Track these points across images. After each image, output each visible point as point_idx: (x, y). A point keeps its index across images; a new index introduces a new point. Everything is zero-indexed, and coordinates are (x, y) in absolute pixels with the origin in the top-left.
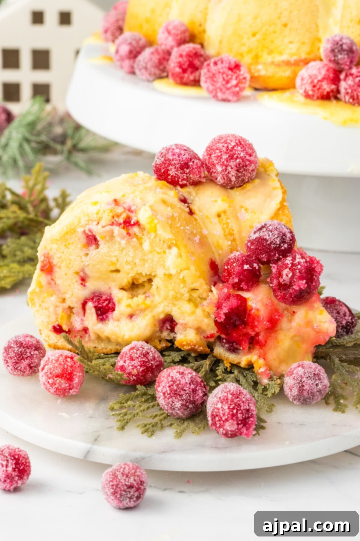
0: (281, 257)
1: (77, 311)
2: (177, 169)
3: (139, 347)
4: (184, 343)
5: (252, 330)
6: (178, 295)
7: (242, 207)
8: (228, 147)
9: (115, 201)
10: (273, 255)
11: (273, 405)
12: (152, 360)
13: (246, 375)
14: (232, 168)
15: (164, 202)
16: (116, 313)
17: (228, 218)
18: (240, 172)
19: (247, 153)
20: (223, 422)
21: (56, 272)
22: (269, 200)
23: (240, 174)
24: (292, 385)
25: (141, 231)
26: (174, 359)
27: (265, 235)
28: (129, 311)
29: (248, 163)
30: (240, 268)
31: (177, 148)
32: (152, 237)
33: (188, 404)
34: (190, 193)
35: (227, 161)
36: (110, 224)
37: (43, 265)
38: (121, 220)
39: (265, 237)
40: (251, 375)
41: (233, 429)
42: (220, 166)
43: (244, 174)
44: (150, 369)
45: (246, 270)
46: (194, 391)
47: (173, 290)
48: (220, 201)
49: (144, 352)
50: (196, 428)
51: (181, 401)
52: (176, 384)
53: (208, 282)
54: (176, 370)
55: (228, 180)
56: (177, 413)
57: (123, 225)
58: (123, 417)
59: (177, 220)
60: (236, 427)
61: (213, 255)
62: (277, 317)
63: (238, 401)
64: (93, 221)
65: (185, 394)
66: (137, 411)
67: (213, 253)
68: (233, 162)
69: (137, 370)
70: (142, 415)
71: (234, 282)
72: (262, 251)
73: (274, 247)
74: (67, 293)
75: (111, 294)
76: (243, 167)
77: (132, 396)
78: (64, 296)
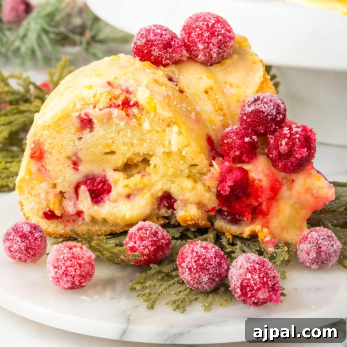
0: (277, 127)
1: (70, 195)
2: (161, 49)
3: (147, 227)
4: (188, 218)
5: (255, 201)
6: (178, 172)
7: (225, 83)
8: (207, 25)
9: (109, 83)
10: (270, 126)
11: (284, 272)
12: (162, 238)
13: (249, 245)
14: (214, 45)
15: (156, 82)
16: (113, 194)
17: (216, 94)
18: (221, 49)
19: (226, 30)
20: (256, 291)
21: (48, 158)
22: (251, 74)
23: (220, 51)
24: (309, 248)
25: (140, 111)
26: (173, 235)
27: (261, 107)
28: (127, 191)
29: (228, 39)
30: (241, 141)
31: (157, 29)
32: (152, 117)
33: (214, 278)
34: (173, 72)
35: (209, 39)
36: (108, 106)
37: (33, 152)
38: (120, 102)
39: (261, 109)
40: (253, 245)
41: (266, 297)
42: (202, 44)
43: (224, 50)
44: (160, 248)
45: (247, 142)
46: (220, 264)
47: (172, 167)
48: (205, 77)
49: (153, 231)
50: (223, 301)
51: (208, 275)
52: (202, 258)
53: (207, 157)
54: (199, 245)
55: (210, 57)
56: (203, 287)
57: (121, 107)
58: (148, 297)
59: (173, 98)
60: (268, 294)
61: (208, 130)
62: (278, 186)
63: (264, 269)
64: (89, 105)
65: (212, 268)
66: (160, 290)
67: (208, 129)
68: (215, 39)
69: (148, 249)
70: (167, 293)
71: (235, 154)
72: (259, 124)
73: (270, 118)
74: (58, 179)
75: (105, 176)
76: (224, 43)
77: (149, 275)
78: (55, 182)
